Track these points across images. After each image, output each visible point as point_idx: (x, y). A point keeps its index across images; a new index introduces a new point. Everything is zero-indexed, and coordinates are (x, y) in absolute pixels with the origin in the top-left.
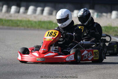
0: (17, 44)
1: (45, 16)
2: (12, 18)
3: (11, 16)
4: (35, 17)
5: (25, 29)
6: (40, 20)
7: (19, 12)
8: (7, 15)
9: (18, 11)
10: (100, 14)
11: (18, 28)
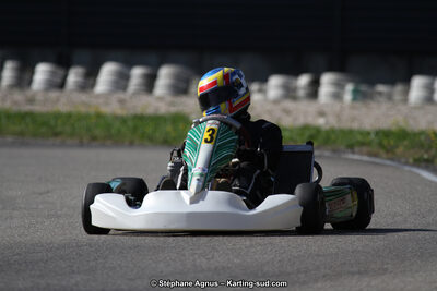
0: (41, 194)
1: (160, 99)
2: (37, 108)
3: (31, 101)
4: (122, 102)
5: (81, 145)
6: (139, 111)
7: (62, 85)
8: (18, 96)
9: (59, 80)
10: (364, 88)
11: (58, 140)
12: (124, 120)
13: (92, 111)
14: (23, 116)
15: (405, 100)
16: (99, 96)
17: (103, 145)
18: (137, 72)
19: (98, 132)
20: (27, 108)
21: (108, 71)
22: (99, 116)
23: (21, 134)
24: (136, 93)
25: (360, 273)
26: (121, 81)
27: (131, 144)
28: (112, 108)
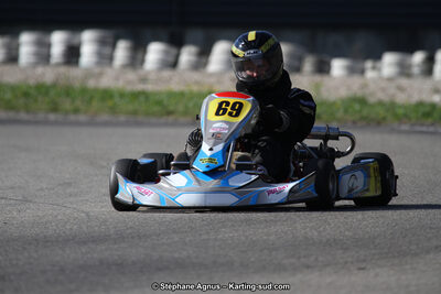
14: (136, 95)
20: (140, 87)
23: (135, 113)
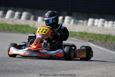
12: (13, 26)
13: (4, 23)
15: (87, 25)
16: (6, 19)
17: (7, 32)
18: (17, 13)
19: (6, 29)
21: (9, 12)
22: (6, 24)
24: (16, 19)
25: (73, 69)
26: (13, 15)
27: (14, 32)
28: (10, 22)
